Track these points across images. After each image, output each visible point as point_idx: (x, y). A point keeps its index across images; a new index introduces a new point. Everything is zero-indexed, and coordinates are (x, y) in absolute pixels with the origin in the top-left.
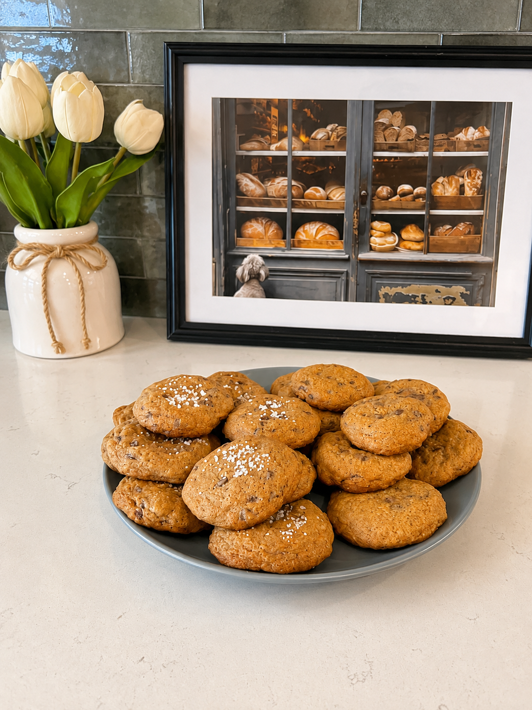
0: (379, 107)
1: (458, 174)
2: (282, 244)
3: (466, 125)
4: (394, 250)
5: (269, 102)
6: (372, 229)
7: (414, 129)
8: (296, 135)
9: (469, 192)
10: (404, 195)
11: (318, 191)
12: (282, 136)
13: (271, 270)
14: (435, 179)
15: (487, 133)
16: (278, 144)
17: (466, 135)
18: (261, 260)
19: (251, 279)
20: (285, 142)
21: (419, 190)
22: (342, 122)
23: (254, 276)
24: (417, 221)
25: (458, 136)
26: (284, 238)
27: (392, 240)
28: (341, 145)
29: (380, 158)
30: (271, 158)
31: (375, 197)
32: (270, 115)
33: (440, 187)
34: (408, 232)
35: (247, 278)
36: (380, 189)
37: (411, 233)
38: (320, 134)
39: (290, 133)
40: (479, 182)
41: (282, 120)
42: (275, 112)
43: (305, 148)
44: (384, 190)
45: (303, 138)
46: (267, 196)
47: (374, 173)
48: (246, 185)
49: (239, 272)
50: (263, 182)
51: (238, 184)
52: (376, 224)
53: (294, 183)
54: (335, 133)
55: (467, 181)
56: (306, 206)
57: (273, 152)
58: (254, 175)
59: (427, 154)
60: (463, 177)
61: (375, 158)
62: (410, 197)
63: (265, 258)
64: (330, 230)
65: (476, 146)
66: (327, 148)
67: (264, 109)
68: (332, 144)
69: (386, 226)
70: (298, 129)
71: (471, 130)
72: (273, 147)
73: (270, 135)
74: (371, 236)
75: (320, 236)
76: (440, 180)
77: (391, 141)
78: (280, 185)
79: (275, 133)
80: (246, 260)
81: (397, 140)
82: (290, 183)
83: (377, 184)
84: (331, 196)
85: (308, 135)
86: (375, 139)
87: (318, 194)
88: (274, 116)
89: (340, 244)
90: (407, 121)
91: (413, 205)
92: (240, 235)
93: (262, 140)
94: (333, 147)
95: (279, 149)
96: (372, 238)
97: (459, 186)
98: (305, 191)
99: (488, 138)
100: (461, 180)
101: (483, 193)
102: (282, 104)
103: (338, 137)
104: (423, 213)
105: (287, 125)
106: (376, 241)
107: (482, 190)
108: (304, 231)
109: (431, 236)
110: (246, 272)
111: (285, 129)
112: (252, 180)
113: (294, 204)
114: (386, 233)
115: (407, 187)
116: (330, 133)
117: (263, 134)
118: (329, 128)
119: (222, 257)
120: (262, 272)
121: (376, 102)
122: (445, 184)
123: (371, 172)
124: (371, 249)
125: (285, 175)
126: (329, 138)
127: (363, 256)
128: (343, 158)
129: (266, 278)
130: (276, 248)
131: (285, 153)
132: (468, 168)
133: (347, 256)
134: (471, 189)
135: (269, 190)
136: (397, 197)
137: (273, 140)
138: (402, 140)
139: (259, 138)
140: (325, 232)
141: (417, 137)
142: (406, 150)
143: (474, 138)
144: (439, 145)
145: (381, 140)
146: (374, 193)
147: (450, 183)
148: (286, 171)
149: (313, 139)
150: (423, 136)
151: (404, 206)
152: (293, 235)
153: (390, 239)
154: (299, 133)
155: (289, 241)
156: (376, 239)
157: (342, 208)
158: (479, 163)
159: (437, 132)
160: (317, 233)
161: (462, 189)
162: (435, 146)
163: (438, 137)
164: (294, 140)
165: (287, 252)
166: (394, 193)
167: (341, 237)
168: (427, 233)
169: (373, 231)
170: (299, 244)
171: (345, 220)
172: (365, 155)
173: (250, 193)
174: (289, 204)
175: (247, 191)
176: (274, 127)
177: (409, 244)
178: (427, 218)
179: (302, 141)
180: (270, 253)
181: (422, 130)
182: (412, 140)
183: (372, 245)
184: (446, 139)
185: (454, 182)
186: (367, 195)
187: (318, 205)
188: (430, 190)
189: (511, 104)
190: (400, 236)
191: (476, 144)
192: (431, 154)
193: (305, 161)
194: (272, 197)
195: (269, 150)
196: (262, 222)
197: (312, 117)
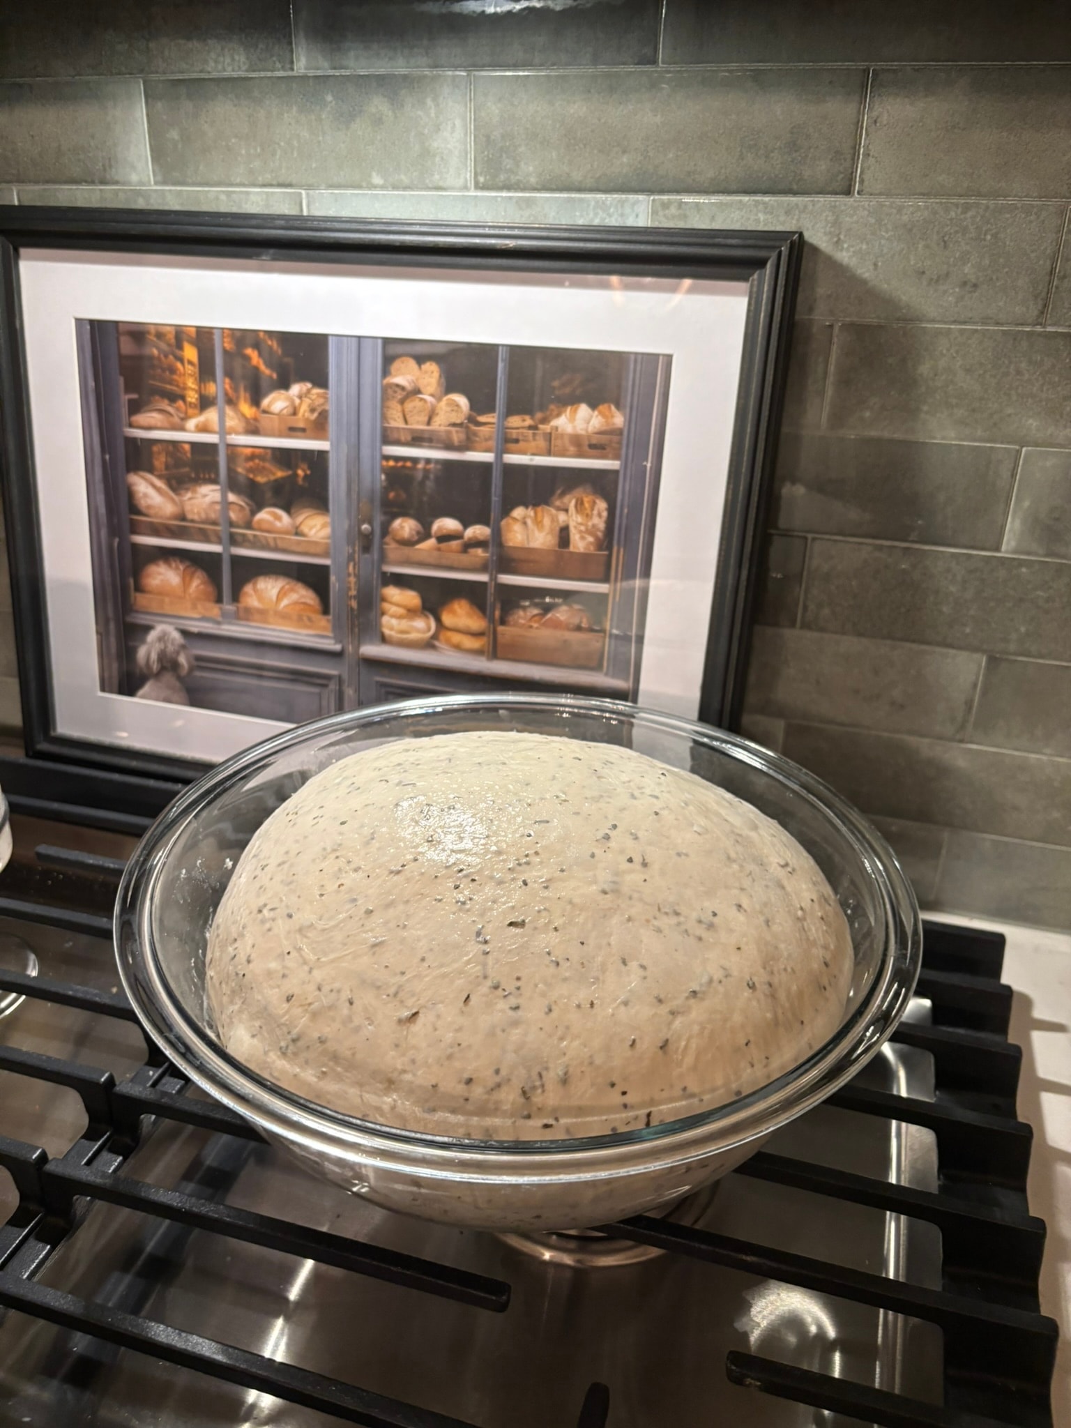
0: (393, 350)
1: (558, 503)
2: (215, 610)
3: (572, 400)
4: (429, 645)
5: (180, 334)
6: (383, 599)
7: (462, 401)
8: (231, 402)
9: (580, 543)
10: (444, 538)
11: (279, 518)
12: (205, 403)
13: (199, 658)
14: (506, 511)
15: (619, 420)
16: (201, 419)
17: (572, 419)
18: (176, 635)
19: (163, 669)
20: (211, 415)
21: (477, 531)
22: (320, 380)
23: (168, 664)
24: (473, 594)
25: (554, 423)
26: (219, 600)
27: (422, 627)
28: (319, 426)
29: (397, 459)
30: (187, 447)
31: (387, 539)
32: (181, 360)
33: (517, 527)
34: (454, 613)
35: (155, 667)
36: (397, 523)
37: (460, 615)
38: (277, 402)
39: (221, 399)
40: (602, 526)
41: (206, 371)
42: (190, 353)
43: (253, 430)
44: (405, 526)
45: (246, 409)
46: (183, 517)
47: (386, 490)
48: (146, 495)
50: (174, 490)
51: (130, 494)
52: (392, 592)
53: (232, 497)
54: (307, 401)
55: (574, 520)
56: (255, 544)
57: (189, 435)
58: (160, 477)
59: (488, 457)
60: (566, 511)
61: (387, 458)
62: (455, 544)
63: (185, 633)
64: (303, 595)
65: (592, 446)
66: (293, 431)
67: (169, 345)
68: (301, 425)
69: (411, 598)
70: (236, 390)
71: (583, 410)
72: (191, 424)
73: (183, 398)
74: (383, 613)
75: (285, 602)
76: (518, 512)
77: (418, 424)
78: (208, 500)
79: (192, 397)
80: (152, 636)
81: (429, 423)
82: (224, 496)
83: (393, 510)
84: (304, 529)
85: (256, 401)
86: (384, 418)
87: (278, 524)
88: (190, 363)
89: (323, 622)
90: (451, 384)
91: (465, 559)
92: (139, 588)
93: (170, 409)
94: (303, 430)
95: (203, 429)
96: (385, 619)
97: (557, 529)
98: (253, 513)
99: (619, 432)
100: (562, 517)
101: (610, 548)
102: (203, 337)
103: (312, 410)
104: (484, 578)
105: (215, 381)
106: (391, 624)
107: (607, 539)
108: (255, 590)
109: (501, 629)
110: (154, 656)
111: (211, 389)
112: (154, 486)
113: (234, 540)
114: (411, 612)
115: (449, 524)
116: (297, 401)
117: (173, 397)
118: (296, 389)
119: (112, 626)
120: (182, 659)
121: (387, 341)
122: (529, 522)
123: (378, 486)
124: (384, 640)
125: (215, 481)
126: (295, 413)
127: (372, 650)
128: (322, 455)
130: (204, 619)
131: (212, 438)
132: (579, 492)
133: (338, 647)
134: (583, 538)
135: (188, 507)
136: (432, 542)
137: (190, 411)
138: (440, 424)
139: (165, 405)
140: (294, 597)
141: (471, 419)
142: (449, 447)
143: (590, 429)
144: (517, 441)
145: (396, 422)
146: (385, 531)
147: (538, 523)
148: (217, 474)
149: (265, 412)
150: (482, 419)
151: (444, 562)
152: (236, 597)
153: (420, 623)
154: (238, 398)
155: (229, 607)
156: (394, 622)
157: (326, 554)
158: (601, 483)
159: (511, 410)
160: (280, 597)
161: (564, 536)
162: (507, 442)
163: (515, 421)
164: (229, 411)
165: (225, 627)
166: (425, 534)
167: (325, 610)
168: (491, 620)
169: (386, 606)
170: (246, 615)
171: (333, 578)
172: (366, 452)
173: (152, 512)
174: (225, 537)
175: (149, 507)
176: (191, 383)
177: (456, 638)
178: (491, 590)
179: (243, 416)
180: (196, 627)
181: (482, 403)
182: (460, 425)
183: (387, 632)
184: (530, 427)
185: (547, 521)
186: (372, 533)
187: (280, 544)
188: (497, 533)
189: (669, 358)
190: (438, 620)
191: (594, 441)
192: (499, 457)
193: (252, 458)
194: (192, 521)
195: (182, 429)
196: (177, 568)
197: (263, 367)
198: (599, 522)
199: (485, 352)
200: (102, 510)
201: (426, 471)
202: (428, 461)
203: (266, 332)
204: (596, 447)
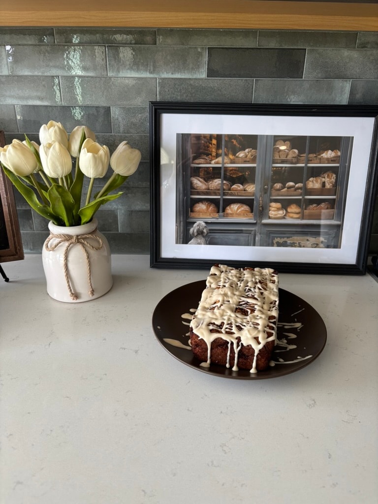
0: (276, 138)
1: (322, 176)
2: (217, 215)
3: (327, 149)
4: (284, 218)
5: (211, 137)
6: (270, 206)
7: (296, 151)
8: (226, 155)
9: (328, 186)
10: (289, 188)
11: (239, 187)
12: (217, 156)
13: (210, 230)
14: (308, 179)
15: (339, 154)
16: (217, 160)
17: (327, 154)
18: (204, 224)
19: (198, 234)
20: (220, 159)
21: (299, 185)
22: (255, 148)
23: (200, 233)
24: (297, 202)
25: (322, 155)
26: (218, 212)
27: (281, 213)
28: (253, 160)
29: (276, 167)
30: (211, 168)
31: (272, 190)
32: (211, 144)
33: (311, 183)
34: (291, 208)
35: (196, 234)
36: (275, 185)
37: (293, 209)
38: (241, 154)
39: (223, 154)
40: (334, 181)
41: (219, 146)
42: (214, 142)
43: (232, 162)
44: (278, 186)
45: (231, 157)
46: (209, 189)
47: (272, 176)
48: (196, 183)
49: (191, 230)
50: (206, 181)
51: (191, 183)
52: (273, 204)
53: (225, 182)
54: (250, 153)
55: (327, 180)
56: (231, 195)
57: (213, 164)
58: (201, 178)
59: (303, 165)
60: (325, 178)
61: (274, 167)
62: (292, 189)
63: (206, 223)
64: (245, 208)
65: (332, 161)
66: (245, 162)
67: (208, 140)
68: (248, 160)
69: (279, 205)
70: (228, 151)
71: (330, 152)
72: (213, 162)
73: (211, 155)
74: (270, 210)
75: (239, 210)
76: (311, 179)
77: (283, 157)
78: (217, 183)
79: (214, 154)
80: (195, 225)
81: (286, 157)
82: (222, 182)
83: (274, 181)
84: (247, 189)
85: (234, 154)
86: (273, 156)
87: (239, 188)
88: (214, 144)
89: (251, 215)
90: (293, 147)
91: (295, 193)
92: (192, 211)
93: (206, 158)
94: (249, 161)
95: (217, 163)
96: (270, 212)
97: (322, 183)
98: (231, 186)
99: (339, 156)
100: (323, 179)
101: (336, 186)
102: (219, 137)
103: (252, 156)
104: (301, 197)
105: (222, 149)
106: (272, 213)
107: (335, 185)
108: (230, 208)
109: (305, 211)
110: (195, 231)
111: (220, 151)
112: (199, 180)
113: (224, 194)
114: (278, 209)
115: (291, 184)
116: (247, 153)
117: (207, 155)
118: (247, 150)
119: (182, 223)
120: (205, 231)
121: (275, 136)
122: (314, 181)
123: (270, 175)
124: (270, 218)
125: (220, 178)
126: (246, 157)
127: (265, 221)
128: (254, 168)
129: (208, 233)
130: (213, 218)
131: (220, 165)
132: (328, 173)
133: (255, 222)
134: (329, 185)
135: (210, 186)
136: (286, 189)
137: (213, 158)
138: (289, 157)
139: (205, 157)
140: (242, 208)
141: (298, 155)
142: (292, 163)
143: (332, 156)
144: (311, 160)
145: (277, 157)
146: (272, 187)
147: (317, 181)
148: (221, 176)
149: (237, 157)
150: (302, 155)
151: (289, 194)
152: (224, 210)
153: (281, 212)
154: (229, 154)
155: (221, 214)
156: (273, 212)
157: (253, 196)
158: (334, 170)
159: (310, 153)
160: (237, 210)
161: (324, 184)
162: (309, 161)
163: (311, 155)
164: (226, 158)
165: (220, 220)
166: (284, 187)
167: (252, 211)
168: (302, 209)
169: (271, 208)
170: (227, 215)
171: (255, 202)
172: (267, 166)
173: (198, 188)
174: (222, 193)
175: (197, 187)
176: (214, 150)
177: (291, 215)
178: (303, 200)
179: (230, 158)
180: (209, 221)
181: (301, 152)
182: (295, 157)
183: (270, 215)
184: (315, 157)
185: (319, 181)
186: (268, 188)
187: (239, 194)
188: (305, 185)
189: (353, 137)
190: (286, 211)
191: (332, 159)
192: (306, 165)
193: (232, 170)
194: (211, 190)
195: (210, 163)
196: (205, 204)
197: (237, 145)
198: (333, 180)
199: (303, 138)
200: (181, 189)
201: (285, 170)
202: (286, 167)
203: (238, 135)
204: (333, 160)
